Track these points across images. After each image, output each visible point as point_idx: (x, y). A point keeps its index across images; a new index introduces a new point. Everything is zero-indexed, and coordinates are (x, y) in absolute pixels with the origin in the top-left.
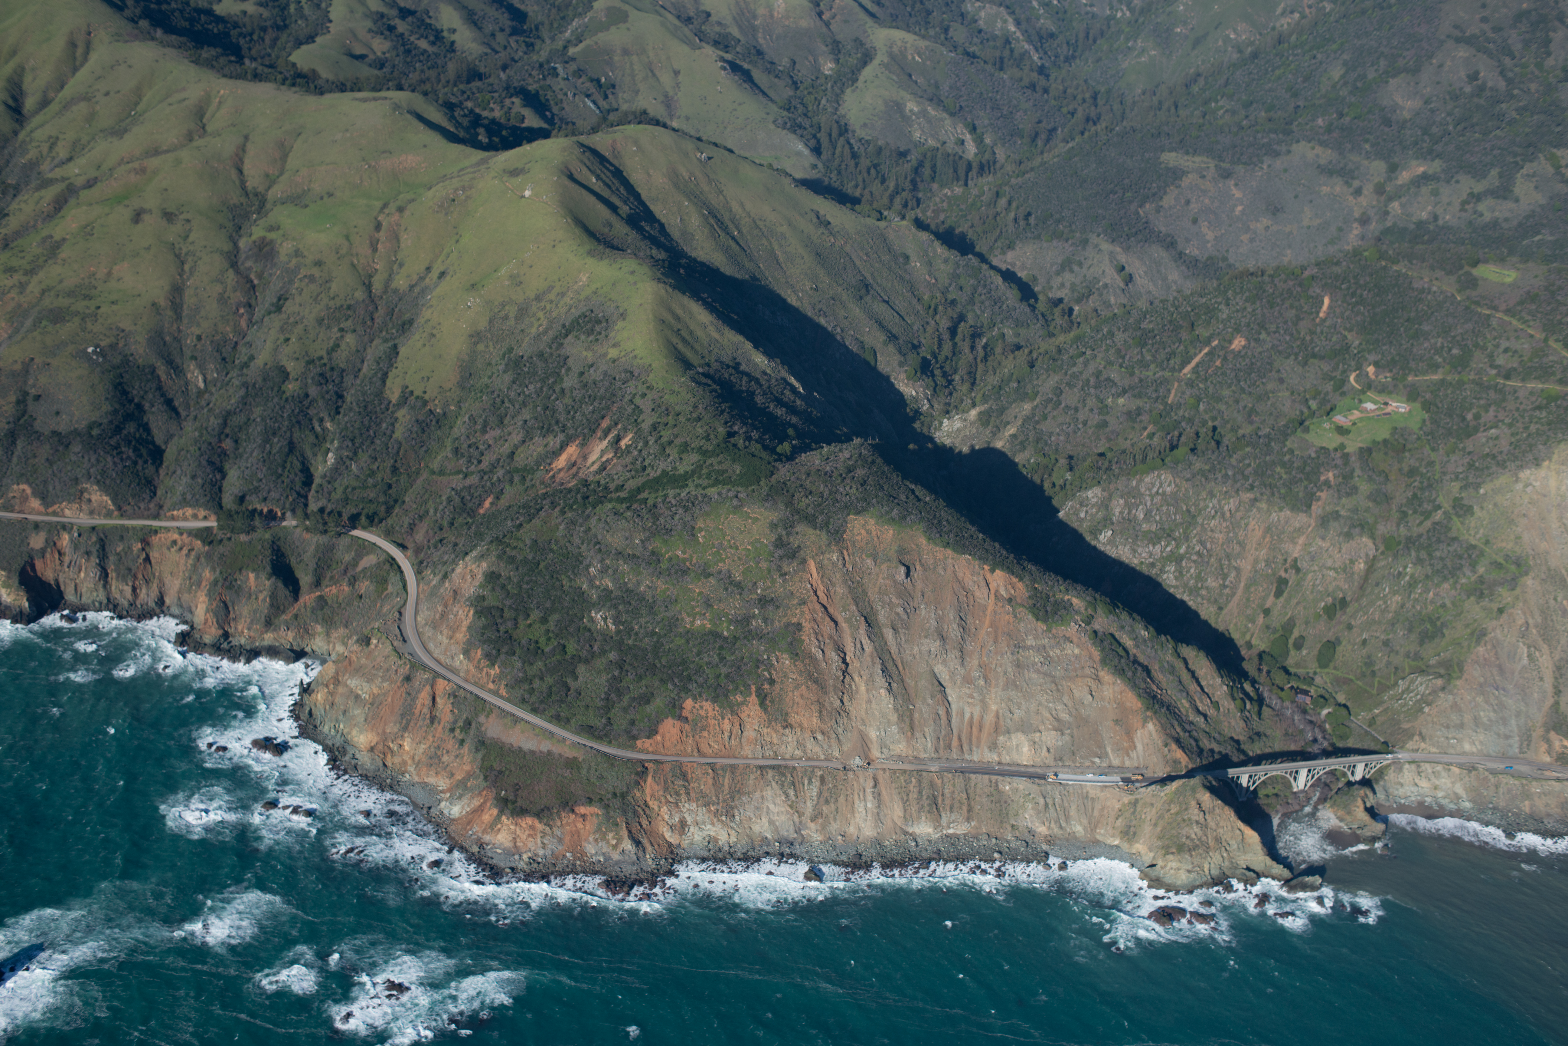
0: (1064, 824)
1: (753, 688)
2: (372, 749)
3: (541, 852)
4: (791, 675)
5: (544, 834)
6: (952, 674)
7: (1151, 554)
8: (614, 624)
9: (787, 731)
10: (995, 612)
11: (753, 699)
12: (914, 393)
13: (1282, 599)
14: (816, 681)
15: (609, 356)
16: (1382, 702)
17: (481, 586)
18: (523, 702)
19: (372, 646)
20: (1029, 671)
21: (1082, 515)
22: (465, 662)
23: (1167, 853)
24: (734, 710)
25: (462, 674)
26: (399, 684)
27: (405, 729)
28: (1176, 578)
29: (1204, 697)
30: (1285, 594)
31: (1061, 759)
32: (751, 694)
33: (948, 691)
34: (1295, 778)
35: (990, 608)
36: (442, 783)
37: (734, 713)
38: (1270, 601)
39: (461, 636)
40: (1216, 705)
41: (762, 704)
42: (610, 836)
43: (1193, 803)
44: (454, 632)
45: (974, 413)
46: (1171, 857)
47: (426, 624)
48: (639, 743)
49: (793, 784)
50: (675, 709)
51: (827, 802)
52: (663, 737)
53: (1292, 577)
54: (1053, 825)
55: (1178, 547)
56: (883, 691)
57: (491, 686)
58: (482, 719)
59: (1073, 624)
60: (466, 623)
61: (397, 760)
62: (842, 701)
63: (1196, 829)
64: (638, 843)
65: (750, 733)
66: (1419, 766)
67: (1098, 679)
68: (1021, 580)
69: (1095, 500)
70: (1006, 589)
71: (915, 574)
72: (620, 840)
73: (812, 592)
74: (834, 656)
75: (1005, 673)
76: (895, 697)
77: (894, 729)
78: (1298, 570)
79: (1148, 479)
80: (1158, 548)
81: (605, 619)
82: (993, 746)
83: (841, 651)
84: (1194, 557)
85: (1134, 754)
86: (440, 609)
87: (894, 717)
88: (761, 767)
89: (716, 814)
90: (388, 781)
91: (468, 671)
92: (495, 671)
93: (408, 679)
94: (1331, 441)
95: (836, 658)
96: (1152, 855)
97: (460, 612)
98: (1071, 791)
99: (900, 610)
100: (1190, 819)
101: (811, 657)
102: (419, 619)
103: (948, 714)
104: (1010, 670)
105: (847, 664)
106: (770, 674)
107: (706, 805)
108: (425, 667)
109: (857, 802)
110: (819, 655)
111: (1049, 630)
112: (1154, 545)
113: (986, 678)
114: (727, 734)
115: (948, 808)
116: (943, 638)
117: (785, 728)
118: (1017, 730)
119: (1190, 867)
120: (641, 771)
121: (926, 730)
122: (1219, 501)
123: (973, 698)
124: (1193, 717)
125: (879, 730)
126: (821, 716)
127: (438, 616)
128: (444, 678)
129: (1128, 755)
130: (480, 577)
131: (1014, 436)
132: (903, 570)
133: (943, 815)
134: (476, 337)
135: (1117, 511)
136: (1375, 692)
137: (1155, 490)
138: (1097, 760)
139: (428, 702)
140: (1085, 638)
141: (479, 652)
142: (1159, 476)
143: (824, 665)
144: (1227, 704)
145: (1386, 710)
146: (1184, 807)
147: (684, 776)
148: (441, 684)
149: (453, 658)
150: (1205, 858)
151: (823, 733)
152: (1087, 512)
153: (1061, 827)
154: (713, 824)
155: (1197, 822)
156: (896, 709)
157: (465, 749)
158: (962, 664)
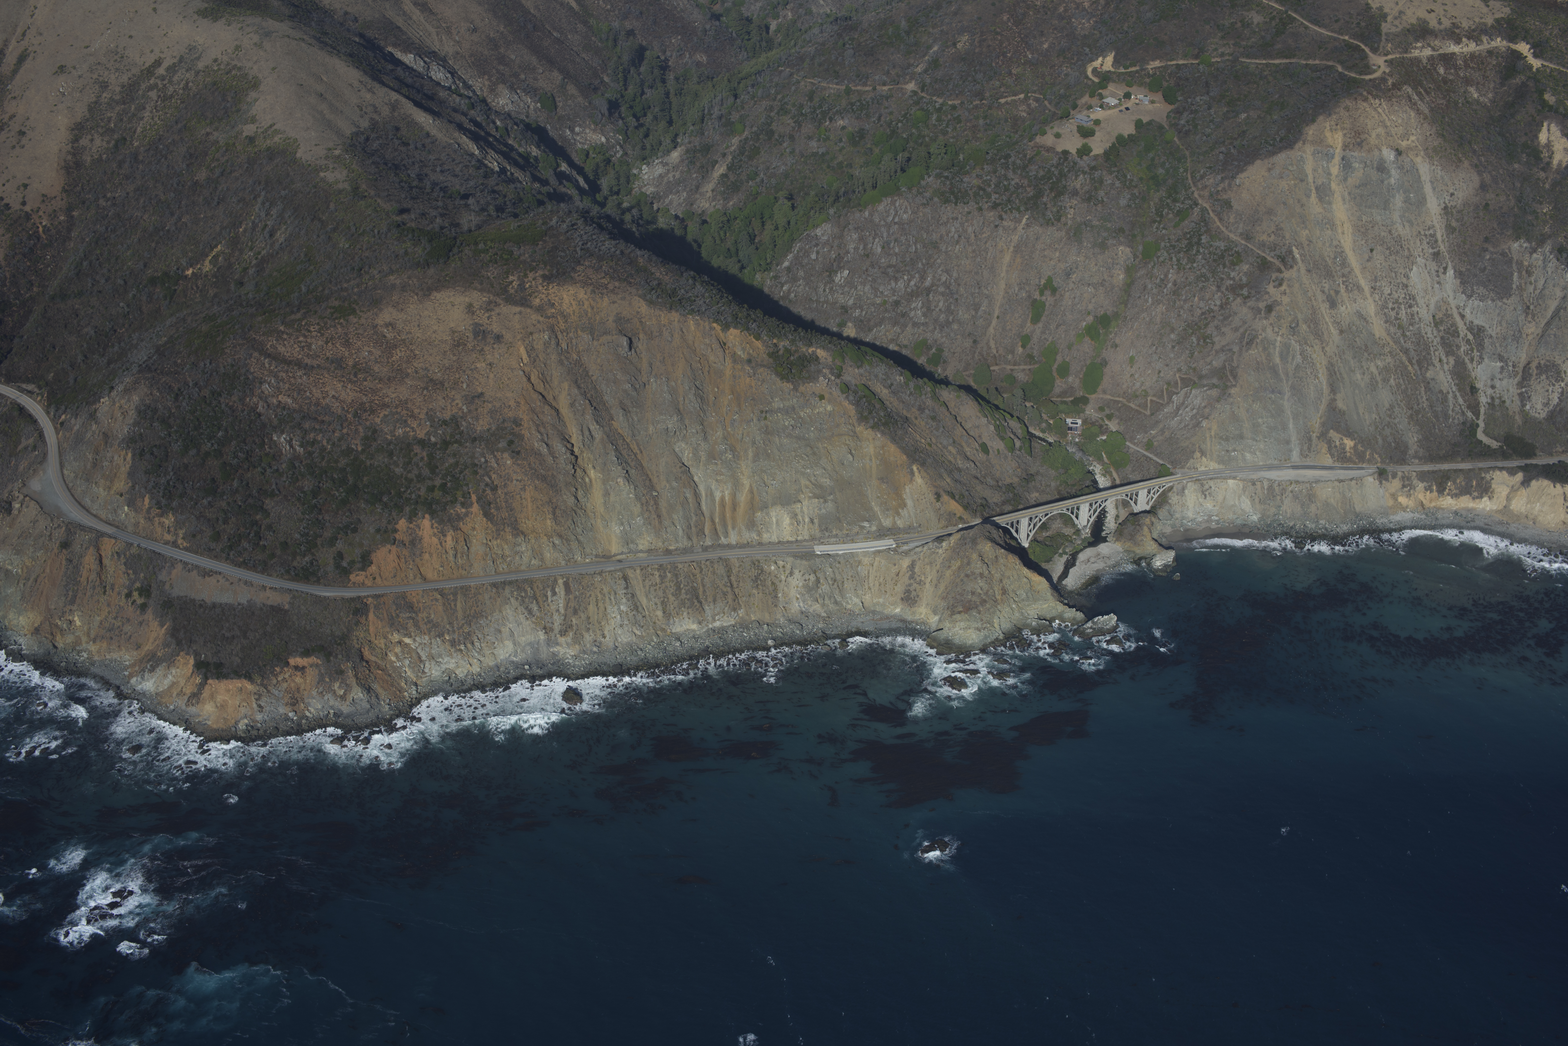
0: (839, 599)
1: (474, 497)
2: (37, 631)
3: (259, 717)
4: (515, 477)
5: (259, 697)
6: (695, 452)
7: (894, 292)
8: (301, 446)
9: (520, 539)
10: (734, 377)
11: (475, 508)
12: (603, 139)
13: (1040, 325)
14: (544, 479)
15: (245, 134)
16: (1157, 422)
17: (136, 424)
18: (208, 550)
19: (15, 512)
20: (780, 437)
21: (814, 256)
22: (132, 514)
23: (953, 613)
24: (456, 524)
25: (130, 529)
26: (56, 551)
27: (72, 602)
28: (924, 315)
29: (971, 440)
30: (1043, 318)
31: (827, 529)
32: (472, 504)
33: (693, 470)
34: (1077, 516)
35: (728, 372)
36: (128, 657)
37: (456, 529)
38: (1028, 328)
39: (121, 484)
40: (985, 448)
41: (487, 514)
42: (336, 685)
43: (975, 556)
44: (112, 482)
45: (675, 155)
46: (958, 617)
47: (76, 477)
48: (352, 577)
49: (535, 598)
50: (387, 534)
51: (575, 612)
52: (379, 568)
53: (1048, 298)
54: (827, 601)
55: (922, 279)
56: (620, 480)
57: (168, 537)
58: (162, 576)
59: (821, 378)
60: (125, 469)
61: (70, 639)
62: (576, 498)
63: (981, 583)
64: (368, 690)
65: (477, 548)
66: (1202, 485)
67: (855, 436)
68: (757, 337)
69: (826, 238)
70: (744, 349)
71: (639, 345)
72: (348, 689)
73: (525, 379)
74: (561, 449)
75: (754, 443)
76: (635, 486)
77: (639, 520)
78: (1054, 291)
79: (881, 207)
80: (901, 284)
81: (290, 443)
82: (751, 525)
83: (567, 442)
84: (941, 289)
85: (904, 513)
86: (90, 457)
87: (637, 509)
88: (496, 585)
89: (453, 643)
90: (64, 664)
91: (137, 525)
92: (170, 519)
93: (66, 544)
94: (1074, 144)
95: (564, 450)
96: (937, 618)
97: (116, 458)
98: (842, 561)
99: (628, 386)
100: (973, 573)
101: (535, 453)
102: (65, 472)
103: (697, 495)
104: (758, 438)
105: (576, 456)
106: (490, 478)
107: (441, 635)
108: (83, 528)
109: (609, 608)
110: (544, 450)
111: (796, 389)
112: (896, 281)
113: (733, 451)
114: (451, 553)
115: (710, 599)
116: (679, 412)
117: (516, 536)
118: (775, 504)
119: (979, 625)
120: (359, 608)
121: (675, 517)
122: (962, 224)
123: (722, 474)
124: (960, 463)
125: (622, 524)
126: (555, 518)
127: (89, 466)
128: (110, 536)
129: (898, 514)
130: (132, 414)
131: (724, 176)
132: (625, 342)
133: (706, 608)
134: (78, 130)
135: (851, 247)
136: (1148, 413)
137: (890, 218)
138: (866, 524)
139: (95, 566)
140: (836, 392)
141: (147, 500)
142: (893, 203)
143: (550, 460)
144: (996, 444)
145: (1162, 430)
146: (965, 561)
147: (410, 607)
148: (107, 544)
149: (115, 511)
150: (994, 613)
151: (560, 536)
152: (818, 253)
153: (836, 603)
154: (451, 655)
155: (981, 575)
156: (638, 499)
157: (149, 615)
158: (705, 439)
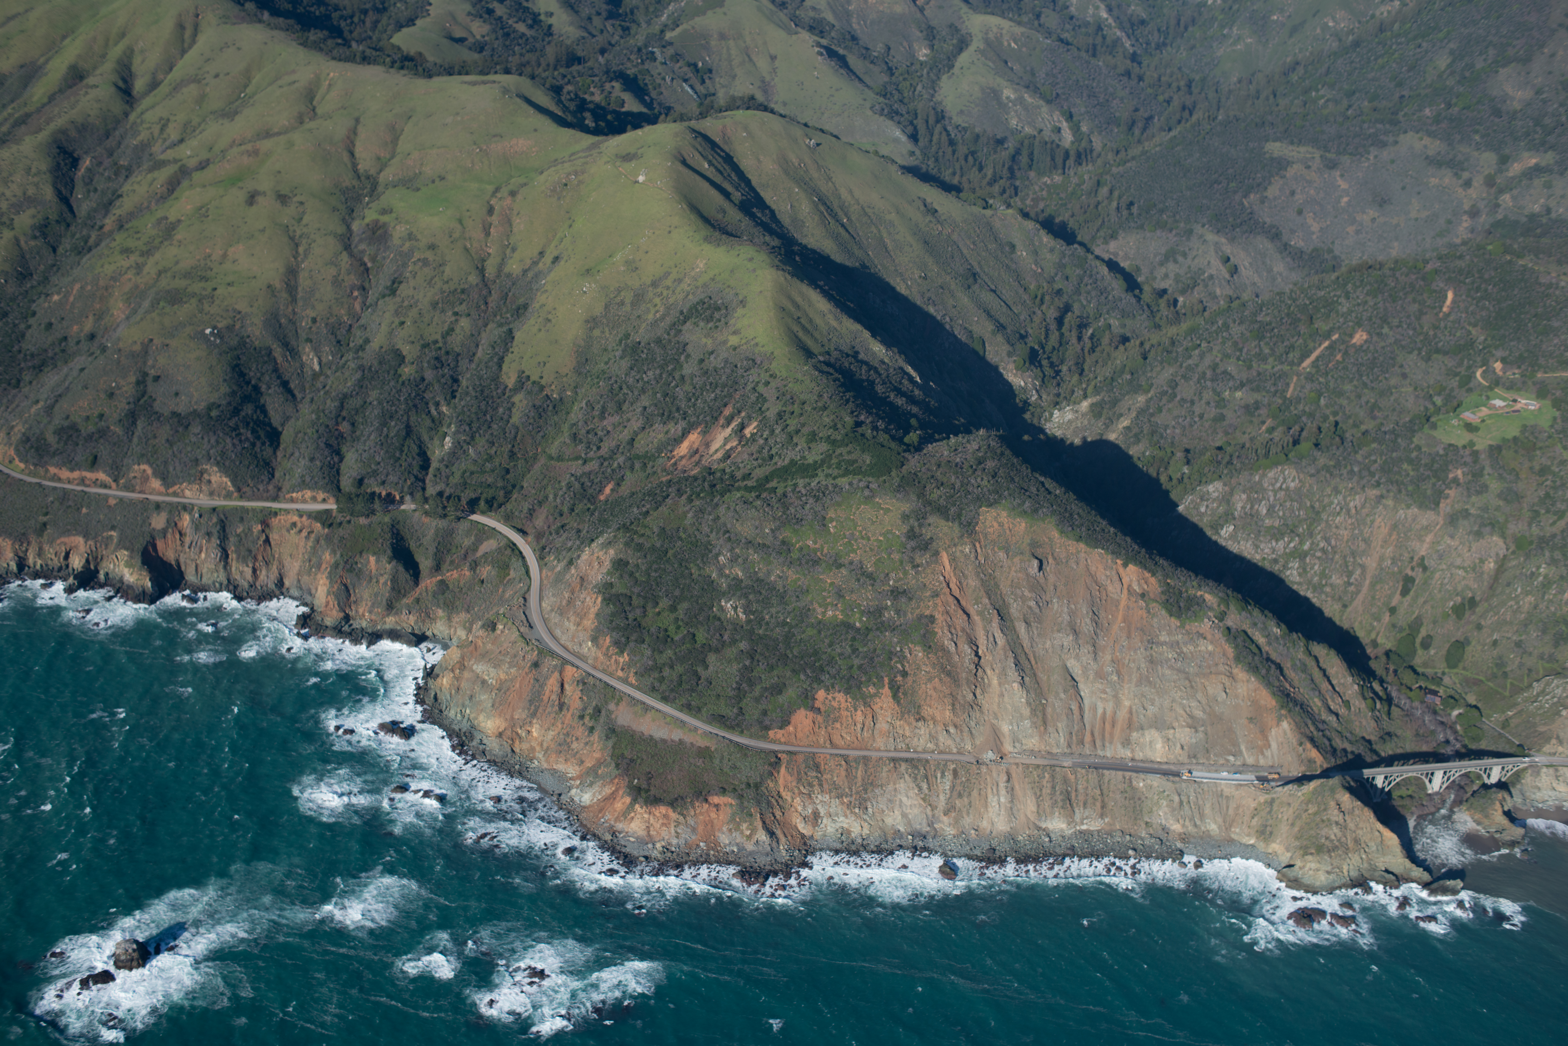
0: (1198, 823)
1: (886, 680)
2: (500, 735)
3: (674, 841)
4: (923, 667)
5: (678, 823)
6: (1085, 669)
7: (1274, 550)
8: (744, 613)
9: (920, 724)
10: (1128, 607)
11: (886, 691)
12: (1022, 384)
13: (1408, 598)
14: (949, 674)
15: (730, 344)
16: (1515, 705)
17: (609, 573)
18: (652, 690)
19: (498, 632)
20: (1162, 667)
21: (1203, 509)
22: (594, 649)
23: (1306, 854)
24: (867, 701)
25: (590, 661)
26: (527, 670)
27: (534, 715)
28: (1300, 575)
29: (1336, 696)
30: (1412, 593)
31: (1195, 757)
32: (884, 686)
33: (1081, 686)
34: (1430, 781)
35: (1123, 603)
36: (572, 770)
37: (867, 705)
38: (1396, 600)
39: (589, 622)
40: (1347, 704)
41: (895, 696)
42: (744, 826)
43: (1333, 804)
44: (581, 619)
45: (1085, 405)
46: (1310, 857)
47: (552, 610)
48: (771, 733)
49: (926, 777)
50: (807, 700)
51: (960, 795)
52: (796, 728)
53: (1418, 575)
54: (1187, 823)
55: (1301, 543)
56: (1015, 685)
57: (620, 673)
58: (612, 706)
59: (1206, 620)
60: (594, 610)
61: (525, 746)
62: (974, 695)
63: (1335, 829)
64: (772, 834)
65: (882, 725)
66: (1557, 770)
67: (1231, 676)
68: (1154, 575)
69: (1216, 494)
70: (1139, 584)
71: (1047, 568)
72: (754, 831)
73: (944, 585)
74: (967, 649)
75: (1138, 669)
76: (1028, 692)
77: (1027, 723)
78: (1425, 569)
79: (1271, 474)
80: (1281, 544)
81: (735, 609)
82: (1126, 743)
83: (973, 643)
84: (1319, 554)
85: (1268, 753)
86: (566, 595)
87: (1026, 712)
88: (894, 760)
89: (849, 805)
90: (517, 767)
91: (596, 659)
92: (625, 657)
93: (536, 665)
94: (1460, 438)
95: (969, 651)
96: (1289, 855)
97: (588, 599)
98: (1206, 788)
99: (1032, 604)
100: (1329, 820)
101: (944, 650)
102: (544, 605)
103: (1081, 709)
104: (1143, 665)
105: (980, 658)
106: (903, 666)
107: (840, 796)
108: (552, 654)
109: (990, 796)
110: (952, 648)
111: (1182, 626)
112: (1277, 541)
113: (1119, 674)
114: (859, 726)
115: (1081, 804)
116: (1075, 632)
117: (918, 720)
118: (1151, 727)
119: (1329, 868)
120: (774, 761)
121: (1059, 725)
122: (1345, 498)
123: (1106, 693)
124: (1325, 716)
125: (1011, 724)
126: (954, 709)
127: (564, 603)
128: (573, 665)
129: (1263, 754)
130: (607, 565)
131: (1127, 428)
132: (1036, 563)
133: (1077, 811)
134: (592, 322)
135: (1239, 506)
136: (1507, 694)
137: (1278, 485)
138: (1231, 758)
139: (557, 688)
140: (1218, 635)
141: (608, 640)
142: (1282, 472)
143: (956, 658)
144: (1358, 703)
145: (1520, 712)
146: (1323, 807)
147: (817, 767)
148: (569, 671)
149: (581, 645)
150: (1344, 859)
151: (956, 726)
152: (1207, 506)
153: (1195, 825)
154: (846, 816)
155: (1337, 823)
156: (1028, 703)
157: (595, 737)
158: (1095, 659)
